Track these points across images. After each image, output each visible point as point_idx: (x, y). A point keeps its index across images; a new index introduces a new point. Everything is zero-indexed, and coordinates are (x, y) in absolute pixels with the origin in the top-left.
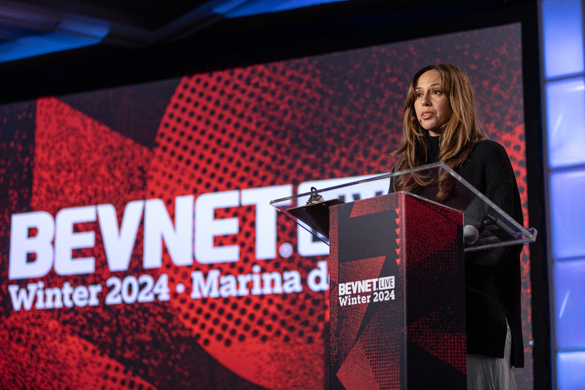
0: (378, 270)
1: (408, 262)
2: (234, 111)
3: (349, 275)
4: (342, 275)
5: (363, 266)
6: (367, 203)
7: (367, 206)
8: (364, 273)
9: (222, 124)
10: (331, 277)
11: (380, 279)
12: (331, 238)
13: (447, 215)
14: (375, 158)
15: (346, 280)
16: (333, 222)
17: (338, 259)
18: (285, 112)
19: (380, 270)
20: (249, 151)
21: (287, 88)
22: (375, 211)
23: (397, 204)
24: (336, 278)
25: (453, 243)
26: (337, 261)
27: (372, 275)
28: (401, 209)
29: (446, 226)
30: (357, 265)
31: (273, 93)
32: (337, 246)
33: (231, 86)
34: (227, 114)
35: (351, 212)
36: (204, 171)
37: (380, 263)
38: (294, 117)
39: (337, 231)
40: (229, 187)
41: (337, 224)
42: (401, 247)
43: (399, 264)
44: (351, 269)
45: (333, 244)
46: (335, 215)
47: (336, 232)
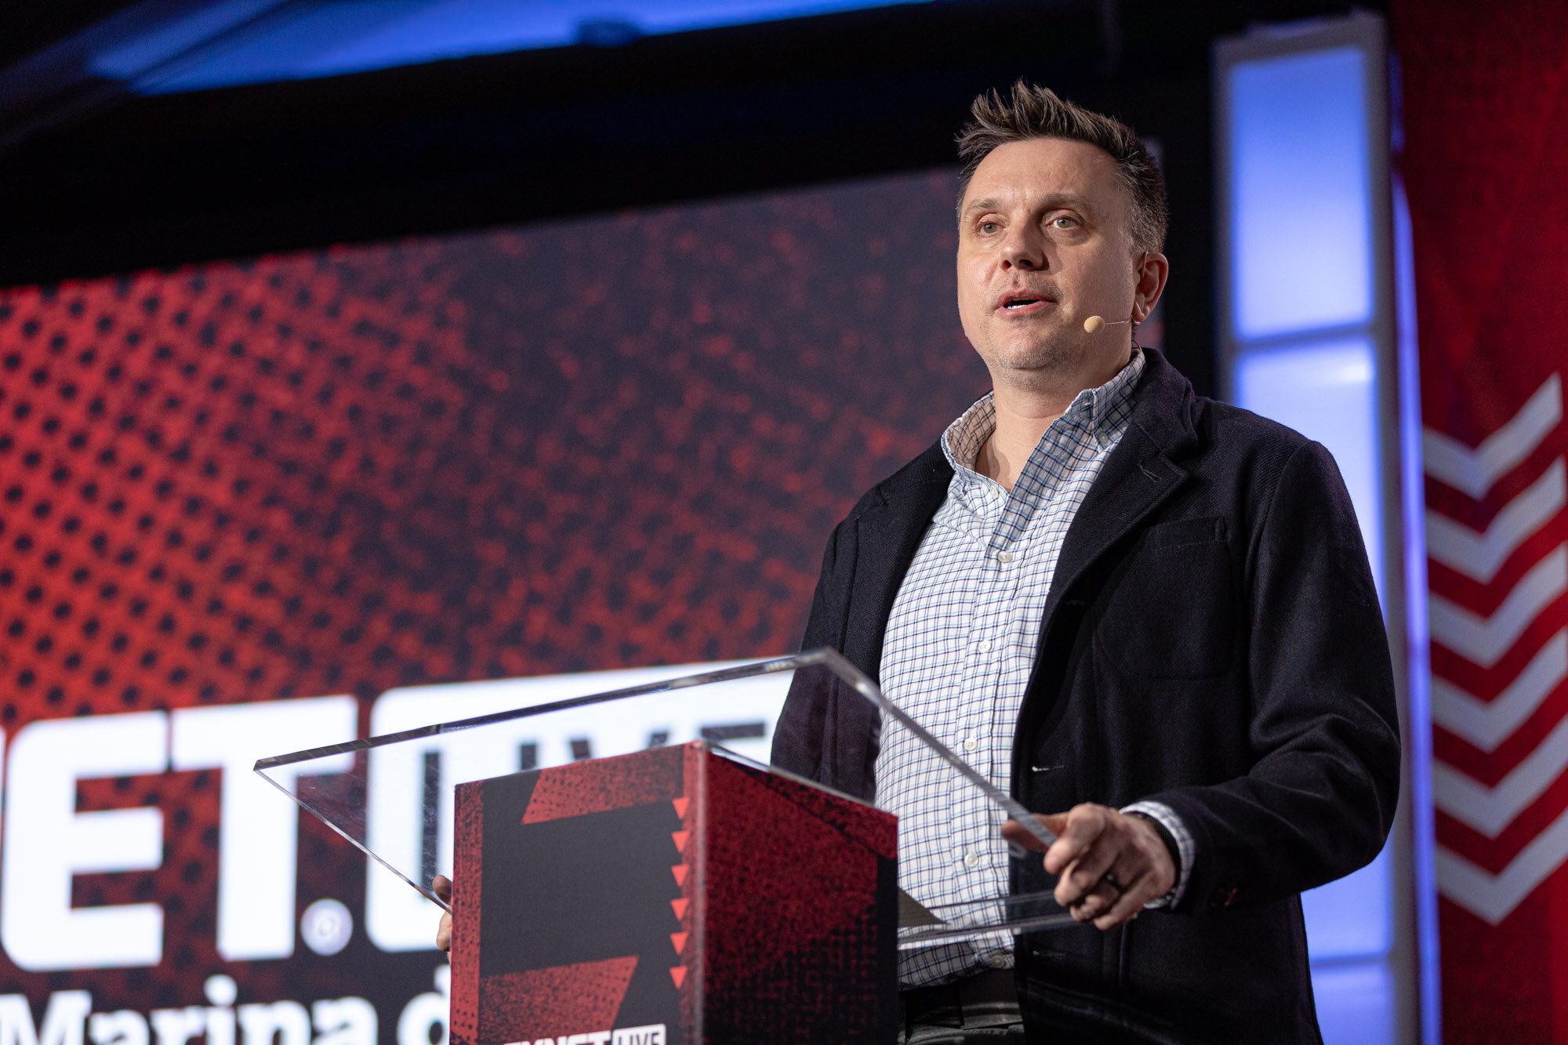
0: (612, 1002)
1: (709, 980)
2: (154, 439)
3: (515, 1019)
4: (491, 1018)
5: (562, 987)
6: (579, 778)
7: (579, 788)
8: (564, 1013)
9: (109, 482)
10: (455, 1023)
11: (618, 1033)
12: (458, 891)
13: (845, 824)
14: (647, 613)
15: (506, 1033)
16: (467, 837)
17: (478, 962)
18: (337, 448)
19: (617, 1005)
20: (205, 577)
21: (344, 362)
22: (607, 803)
23: (680, 784)
24: (470, 1027)
25: (865, 917)
26: (477, 970)
27: (591, 1020)
28: (693, 800)
29: (840, 861)
30: (542, 984)
31: (296, 380)
32: (476, 919)
33: (146, 350)
34: (131, 448)
35: (526, 804)
36: (44, 645)
37: (617, 978)
38: (367, 465)
39: (478, 866)
40: (131, 701)
41: (480, 845)
42: (689, 927)
43: (683, 985)
44: (522, 999)
45: (462, 911)
46: (473, 815)
47: (477, 871)
